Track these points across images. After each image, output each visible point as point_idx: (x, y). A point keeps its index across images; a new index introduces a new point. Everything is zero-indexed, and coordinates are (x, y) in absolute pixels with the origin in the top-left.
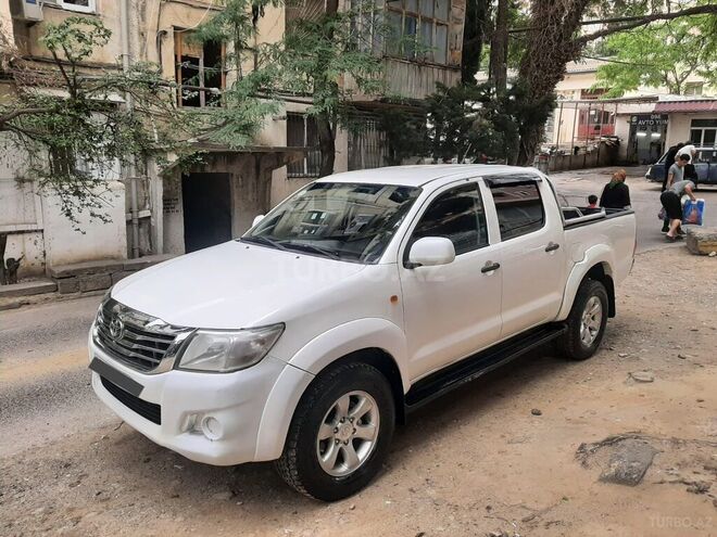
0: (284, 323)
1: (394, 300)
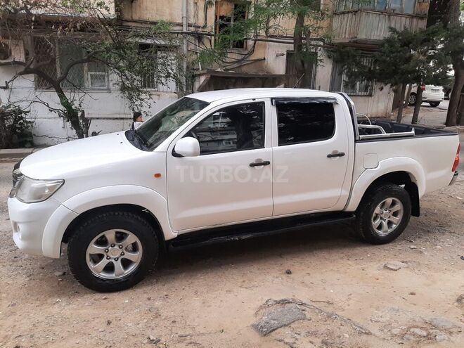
0: (64, 180)
1: (158, 175)
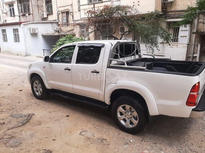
0: (31, 65)
1: (44, 67)
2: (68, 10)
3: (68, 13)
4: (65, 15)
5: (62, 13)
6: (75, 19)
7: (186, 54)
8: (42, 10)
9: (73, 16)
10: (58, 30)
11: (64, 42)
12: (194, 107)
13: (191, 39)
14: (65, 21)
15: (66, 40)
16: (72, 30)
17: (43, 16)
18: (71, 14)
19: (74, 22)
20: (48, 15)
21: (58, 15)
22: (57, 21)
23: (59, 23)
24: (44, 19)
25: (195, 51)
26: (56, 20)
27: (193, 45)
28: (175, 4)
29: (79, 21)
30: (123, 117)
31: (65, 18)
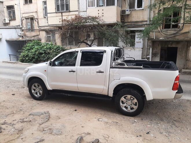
2: (32, 17)
3: (32, 19)
4: (29, 20)
5: (27, 19)
6: (40, 25)
7: (141, 56)
8: (3, 15)
9: (38, 23)
10: (21, 35)
11: (32, 47)
12: (177, 91)
13: (145, 44)
14: (29, 27)
15: (33, 45)
16: (38, 35)
17: (5, 22)
18: (36, 20)
19: (40, 28)
20: (10, 21)
21: (22, 21)
22: (21, 27)
23: (23, 29)
24: (6, 24)
25: (148, 53)
26: (19, 26)
27: (146, 49)
28: (131, 16)
29: (45, 27)
30: (125, 105)
31: (29, 24)
